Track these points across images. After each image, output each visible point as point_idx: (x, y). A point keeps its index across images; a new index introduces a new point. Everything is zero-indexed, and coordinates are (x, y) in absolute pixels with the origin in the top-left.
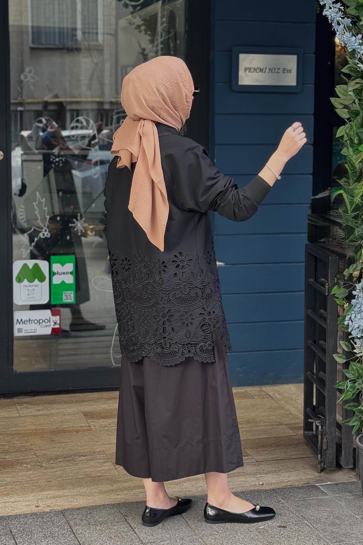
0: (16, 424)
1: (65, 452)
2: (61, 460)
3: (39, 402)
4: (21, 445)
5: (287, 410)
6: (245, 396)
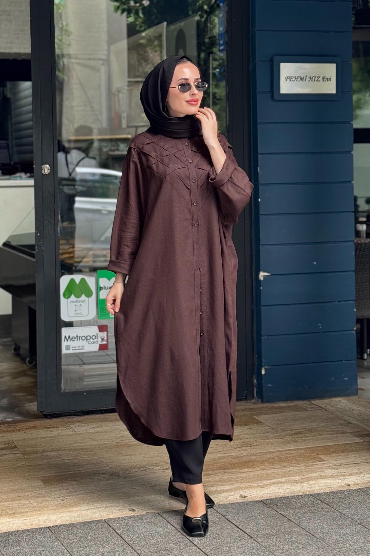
0: (76, 441)
1: (137, 464)
2: (136, 470)
3: (90, 420)
4: (90, 458)
5: (345, 420)
6: (297, 409)
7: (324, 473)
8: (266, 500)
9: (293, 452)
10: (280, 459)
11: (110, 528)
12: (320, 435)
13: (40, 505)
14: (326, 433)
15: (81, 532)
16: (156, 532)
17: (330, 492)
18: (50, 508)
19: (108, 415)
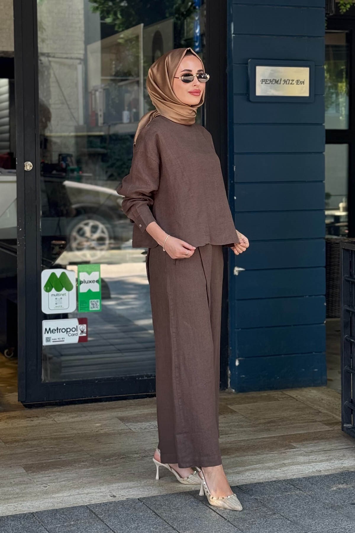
0: (57, 430)
1: (116, 452)
2: (116, 458)
4: (70, 447)
5: (315, 410)
6: (269, 399)
7: (296, 460)
8: (242, 485)
9: (266, 440)
10: (254, 447)
11: (93, 514)
12: (292, 424)
13: (23, 491)
14: (297, 422)
15: (64, 517)
16: (137, 517)
17: (302, 478)
18: (33, 494)
19: (87, 405)
